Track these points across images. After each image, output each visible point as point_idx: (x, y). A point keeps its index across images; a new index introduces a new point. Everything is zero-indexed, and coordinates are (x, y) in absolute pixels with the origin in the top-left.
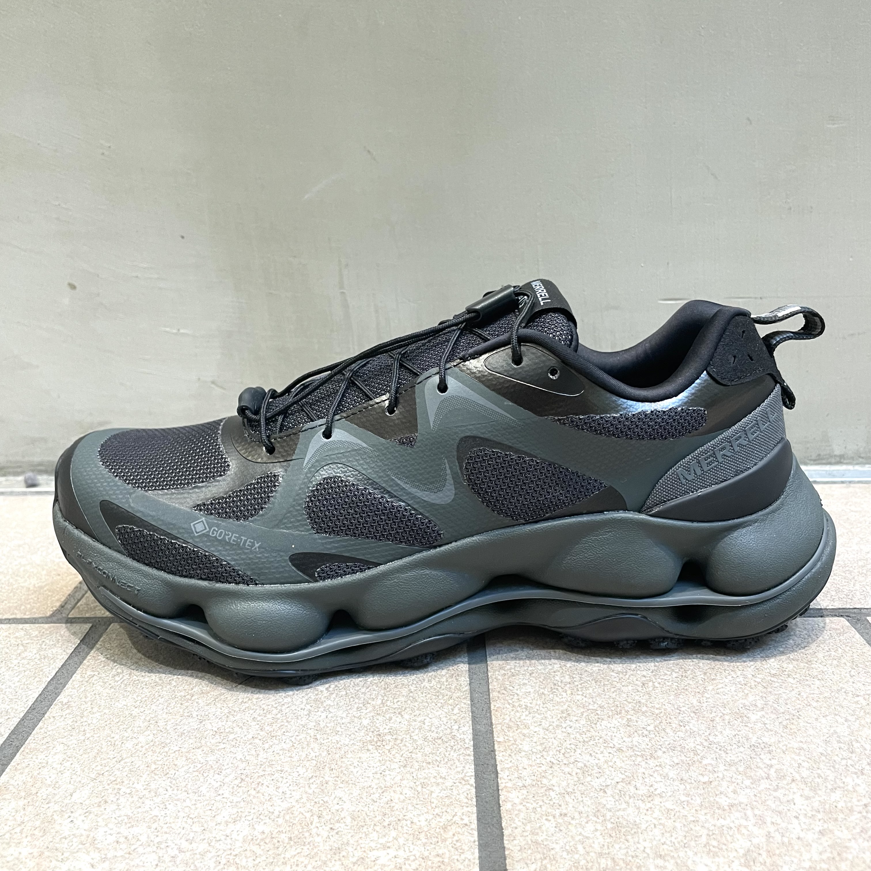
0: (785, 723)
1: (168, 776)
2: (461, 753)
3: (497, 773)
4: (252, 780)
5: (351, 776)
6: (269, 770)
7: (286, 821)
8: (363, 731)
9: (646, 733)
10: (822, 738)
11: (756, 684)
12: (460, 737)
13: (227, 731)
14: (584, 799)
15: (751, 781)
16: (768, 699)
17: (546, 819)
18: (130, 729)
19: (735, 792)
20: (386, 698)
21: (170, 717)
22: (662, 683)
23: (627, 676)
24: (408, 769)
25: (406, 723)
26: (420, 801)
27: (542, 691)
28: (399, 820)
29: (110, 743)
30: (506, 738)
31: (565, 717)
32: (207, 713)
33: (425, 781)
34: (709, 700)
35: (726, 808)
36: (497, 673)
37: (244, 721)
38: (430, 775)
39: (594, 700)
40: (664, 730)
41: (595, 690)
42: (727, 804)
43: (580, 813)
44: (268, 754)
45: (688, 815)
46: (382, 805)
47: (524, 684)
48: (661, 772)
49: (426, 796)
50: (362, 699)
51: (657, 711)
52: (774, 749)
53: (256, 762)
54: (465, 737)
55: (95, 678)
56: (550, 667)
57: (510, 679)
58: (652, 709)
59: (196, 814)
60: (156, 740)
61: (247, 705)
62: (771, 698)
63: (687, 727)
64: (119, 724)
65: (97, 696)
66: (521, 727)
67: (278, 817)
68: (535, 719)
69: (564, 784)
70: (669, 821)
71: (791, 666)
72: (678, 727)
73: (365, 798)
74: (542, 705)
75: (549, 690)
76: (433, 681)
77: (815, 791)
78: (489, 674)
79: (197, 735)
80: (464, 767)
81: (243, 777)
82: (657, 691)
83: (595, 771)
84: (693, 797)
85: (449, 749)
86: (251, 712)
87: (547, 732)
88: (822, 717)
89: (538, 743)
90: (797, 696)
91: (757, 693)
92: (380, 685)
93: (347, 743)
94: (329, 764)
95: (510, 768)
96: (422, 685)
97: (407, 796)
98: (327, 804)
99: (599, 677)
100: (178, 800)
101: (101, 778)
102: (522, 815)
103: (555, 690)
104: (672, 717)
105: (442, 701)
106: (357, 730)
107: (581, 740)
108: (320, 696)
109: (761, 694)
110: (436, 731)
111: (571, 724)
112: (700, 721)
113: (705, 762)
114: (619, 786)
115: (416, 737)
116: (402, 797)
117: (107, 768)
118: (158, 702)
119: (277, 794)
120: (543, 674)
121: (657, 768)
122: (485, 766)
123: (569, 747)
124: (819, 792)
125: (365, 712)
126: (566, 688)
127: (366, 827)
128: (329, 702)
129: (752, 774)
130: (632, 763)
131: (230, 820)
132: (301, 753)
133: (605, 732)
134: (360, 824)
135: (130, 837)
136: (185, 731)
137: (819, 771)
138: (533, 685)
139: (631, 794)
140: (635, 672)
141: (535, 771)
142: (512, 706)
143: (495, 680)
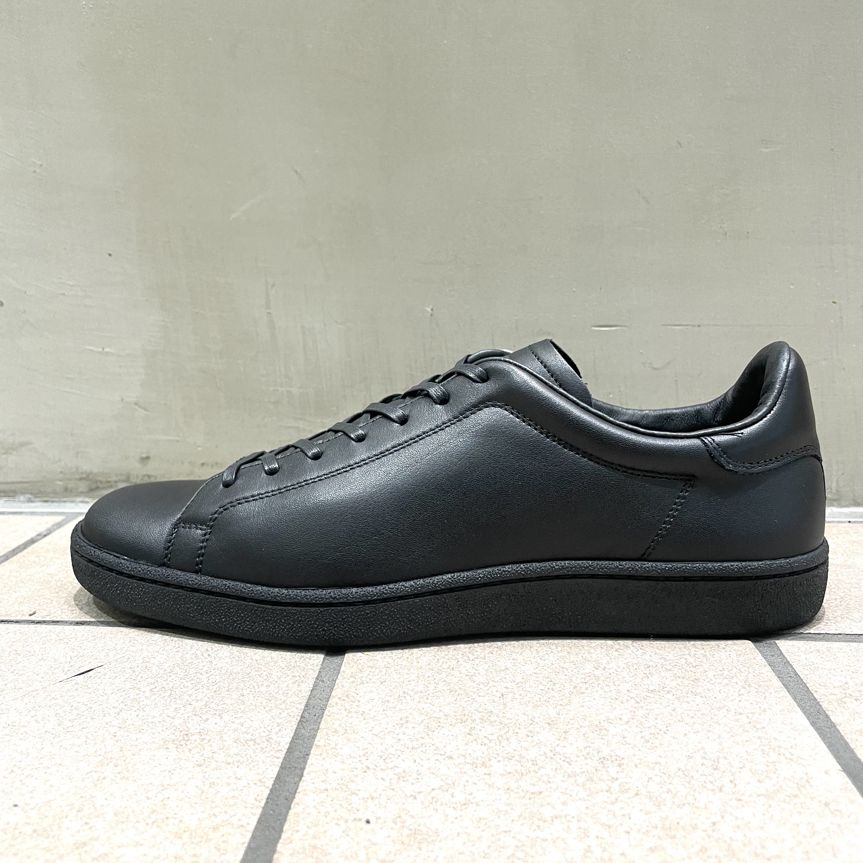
0: (647, 738)
2: (270, 755)
3: (302, 776)
5: (135, 773)
6: (46, 763)
7: (39, 814)
8: (171, 730)
9: (486, 741)
10: (686, 754)
11: (629, 698)
12: (276, 740)
15: (588, 793)
16: (637, 713)
17: (336, 824)
19: (564, 803)
20: (211, 700)
22: (524, 695)
23: (487, 688)
24: (203, 768)
25: (223, 724)
26: (201, 800)
27: (387, 698)
28: (167, 818)
30: (327, 742)
31: (402, 724)
33: (216, 781)
34: (569, 712)
35: (549, 819)
36: (346, 680)
37: (45, 716)
38: (224, 775)
39: (441, 708)
40: (508, 739)
41: (447, 699)
42: (550, 815)
44: (54, 748)
45: (502, 825)
46: (155, 802)
47: (371, 691)
48: (488, 781)
49: (210, 796)
50: (185, 700)
51: (506, 721)
52: (626, 762)
53: (36, 755)
57: (358, 686)
58: (503, 719)
61: (56, 701)
62: (640, 713)
63: (535, 738)
66: (349, 732)
68: (367, 725)
69: (372, 789)
70: (477, 830)
71: (674, 683)
72: (525, 737)
73: (139, 795)
74: (381, 712)
75: (396, 698)
76: (272, 686)
77: (658, 806)
78: (337, 682)
80: (267, 769)
82: (515, 702)
83: (412, 778)
84: (515, 808)
86: (58, 708)
87: (375, 738)
88: (692, 733)
89: (361, 748)
90: (671, 711)
91: (627, 707)
92: (210, 688)
93: (146, 741)
94: (117, 760)
95: (319, 771)
96: (258, 690)
97: (188, 794)
98: (94, 799)
99: (456, 687)
102: (310, 819)
104: (521, 727)
105: (273, 705)
106: (164, 729)
107: (410, 746)
108: (140, 696)
109: (630, 709)
110: (252, 733)
111: (406, 730)
112: (552, 733)
113: (542, 772)
114: (434, 794)
115: (226, 738)
116: (182, 796)
119: (44, 786)
121: (485, 777)
122: (293, 769)
123: (394, 752)
124: (664, 808)
125: (182, 712)
127: (126, 823)
128: (148, 702)
129: (592, 787)
130: (458, 770)
132: (90, 749)
133: (440, 740)
134: (121, 820)
137: (670, 786)
138: (380, 692)
139: (444, 802)
140: (498, 683)
141: (345, 775)
142: (348, 711)
143: (341, 687)
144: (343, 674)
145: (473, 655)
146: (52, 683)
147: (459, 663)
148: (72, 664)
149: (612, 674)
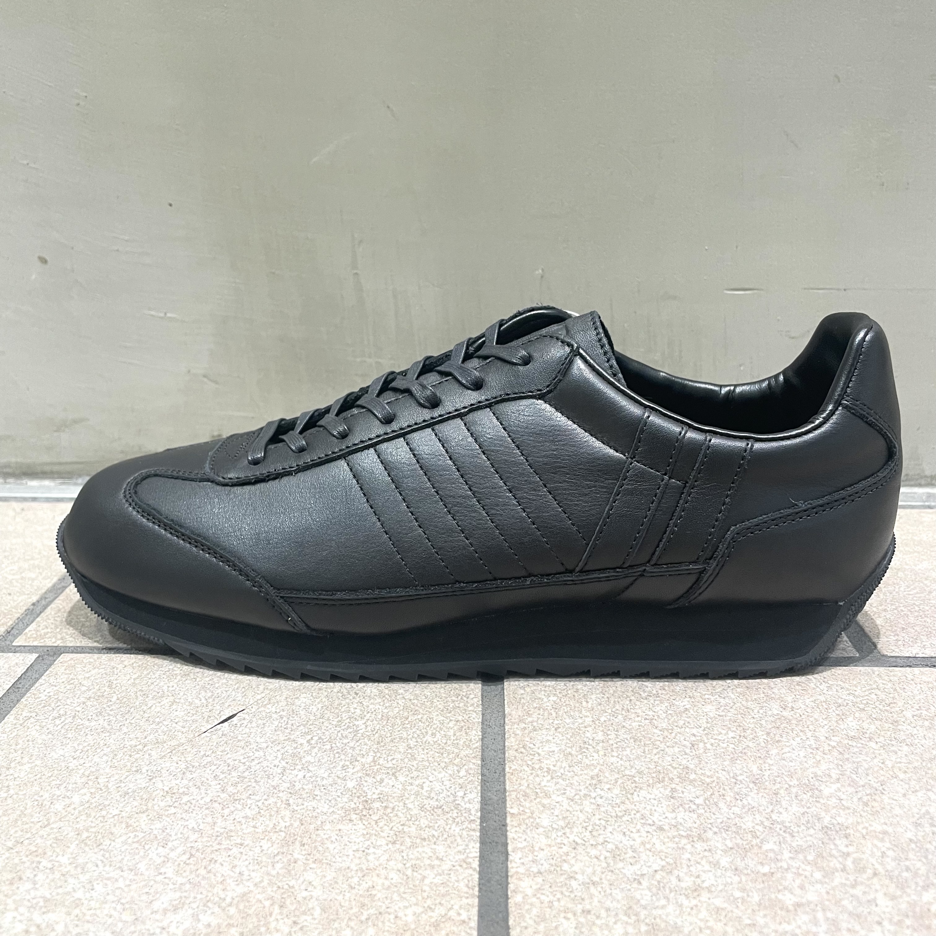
0: (865, 799)
1: (101, 847)
2: (464, 827)
3: (507, 854)
4: (203, 856)
5: (327, 854)
6: (226, 843)
7: (240, 911)
8: (347, 796)
9: (694, 807)
10: (912, 820)
11: (830, 748)
12: (465, 806)
13: (181, 791)
14: (614, 892)
15: (822, 873)
16: (845, 767)
17: (565, 917)
18: (64, 785)
19: (802, 887)
20: (378, 755)
21: (114, 772)
22: (716, 745)
23: (673, 735)
24: (398, 846)
25: (400, 787)
26: (409, 888)
27: (569, 750)
28: (380, 913)
29: (36, 803)
30: (521, 809)
31: (596, 785)
32: (159, 768)
33: (417, 862)
34: (772, 767)
35: (791, 908)
36: (516, 726)
37: (203, 779)
38: (424, 855)
39: (632, 763)
40: (716, 804)
41: (634, 751)
42: (791, 902)
43: (608, 910)
44: (228, 823)
45: (744, 917)
46: (361, 892)
47: (548, 741)
48: (711, 860)
49: (417, 882)
50: (350, 755)
51: (708, 780)
52: (852, 832)
53: (210, 832)
54: (471, 806)
55: (32, 720)
56: (580, 721)
57: (531, 734)
58: (702, 777)
59: (128, 899)
60: (93, 801)
61: (209, 759)
62: (848, 766)
63: (744, 801)
64: (51, 779)
65: (30, 743)
66: (541, 795)
67: (230, 905)
68: (558, 786)
69: (589, 870)
70: (719, 924)
71: (873, 727)
72: (734, 801)
73: (340, 883)
74: (568, 768)
75: (578, 749)
76: (438, 735)
77: (902, 889)
78: (507, 727)
79: (144, 796)
80: (467, 845)
81: (193, 852)
82: (709, 754)
83: (628, 856)
84: (750, 894)
85: (450, 822)
86: (213, 768)
87: (571, 803)
88: (910, 793)
89: (560, 817)
90: (880, 765)
91: (831, 760)
92: (372, 739)
93: (325, 810)
94: (301, 837)
95: (524, 848)
96: (425, 739)
97: (393, 881)
98: (293, 890)
99: (639, 735)
100: (108, 879)
101: (19, 848)
102: (535, 911)
103: (584, 750)
104: (726, 788)
105: (446, 760)
106: (339, 794)
107: (614, 814)
108: (299, 750)
109: (836, 762)
110: (436, 798)
111: (602, 793)
112: (761, 794)
113: (766, 847)
114: (658, 877)
115: (410, 806)
116: (387, 883)
117: (29, 835)
118: (102, 753)
119: (232, 874)
120: (572, 728)
121: (706, 854)
122: (494, 844)
123: (598, 822)
124: (908, 890)
125: (351, 771)
126: (598, 748)
127: (338, 921)
128: (309, 758)
129: (825, 865)
130: (675, 846)
131: (169, 908)
132: (268, 822)
133: (643, 805)
134: (332, 917)
135: (43, 926)
136: (130, 791)
137: (907, 863)
138: (558, 742)
139: (672, 886)
140: (683, 729)
141: (554, 852)
142: (531, 768)
143: (513, 735)
144: (510, 717)
145: (644, 691)
146: (196, 735)
147: (632, 702)
148: (210, 708)
149: (803, 717)
